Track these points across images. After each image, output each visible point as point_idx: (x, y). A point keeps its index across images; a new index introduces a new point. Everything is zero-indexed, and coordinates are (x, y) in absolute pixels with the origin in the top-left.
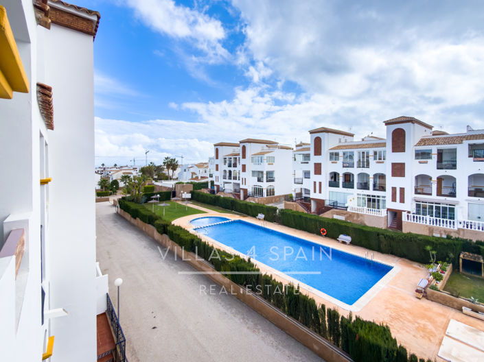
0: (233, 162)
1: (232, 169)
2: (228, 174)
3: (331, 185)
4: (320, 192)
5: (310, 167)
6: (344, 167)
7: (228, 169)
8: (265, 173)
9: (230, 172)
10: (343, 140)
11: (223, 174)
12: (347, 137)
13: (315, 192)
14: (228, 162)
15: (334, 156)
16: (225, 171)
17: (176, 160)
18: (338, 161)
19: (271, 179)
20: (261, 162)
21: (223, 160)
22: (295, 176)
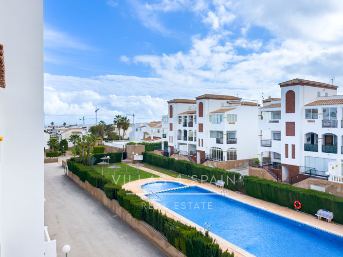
0: (188, 121)
1: (188, 128)
2: (183, 134)
3: (307, 148)
4: (293, 157)
5: (281, 127)
6: (323, 126)
7: (183, 129)
8: (225, 133)
9: (185, 132)
10: (323, 94)
11: (177, 134)
12: (327, 90)
13: (287, 156)
14: (183, 121)
15: (311, 114)
16: (180, 131)
17: (128, 119)
18: (316, 120)
19: (233, 140)
20: (221, 121)
21: (177, 119)
22: (261, 138)
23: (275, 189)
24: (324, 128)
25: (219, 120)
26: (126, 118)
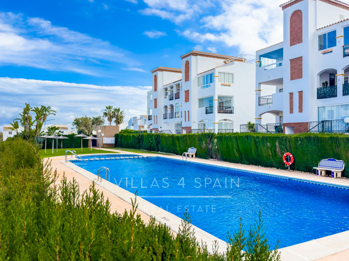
0: (175, 92)
1: (174, 102)
2: (169, 111)
3: (321, 95)
4: (301, 110)
6: (344, 56)
7: (169, 103)
9: (172, 106)
11: (163, 112)
13: (291, 111)
14: (169, 93)
16: (166, 107)
17: (121, 111)
18: (333, 48)
19: (229, 109)
20: (211, 82)
21: (163, 92)
22: (260, 94)
23: (255, 141)
24: (346, 58)
25: (209, 81)
26: (119, 110)
